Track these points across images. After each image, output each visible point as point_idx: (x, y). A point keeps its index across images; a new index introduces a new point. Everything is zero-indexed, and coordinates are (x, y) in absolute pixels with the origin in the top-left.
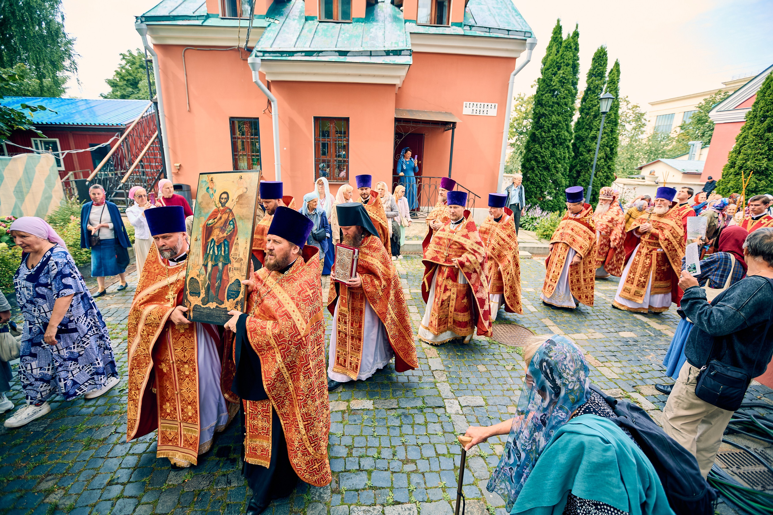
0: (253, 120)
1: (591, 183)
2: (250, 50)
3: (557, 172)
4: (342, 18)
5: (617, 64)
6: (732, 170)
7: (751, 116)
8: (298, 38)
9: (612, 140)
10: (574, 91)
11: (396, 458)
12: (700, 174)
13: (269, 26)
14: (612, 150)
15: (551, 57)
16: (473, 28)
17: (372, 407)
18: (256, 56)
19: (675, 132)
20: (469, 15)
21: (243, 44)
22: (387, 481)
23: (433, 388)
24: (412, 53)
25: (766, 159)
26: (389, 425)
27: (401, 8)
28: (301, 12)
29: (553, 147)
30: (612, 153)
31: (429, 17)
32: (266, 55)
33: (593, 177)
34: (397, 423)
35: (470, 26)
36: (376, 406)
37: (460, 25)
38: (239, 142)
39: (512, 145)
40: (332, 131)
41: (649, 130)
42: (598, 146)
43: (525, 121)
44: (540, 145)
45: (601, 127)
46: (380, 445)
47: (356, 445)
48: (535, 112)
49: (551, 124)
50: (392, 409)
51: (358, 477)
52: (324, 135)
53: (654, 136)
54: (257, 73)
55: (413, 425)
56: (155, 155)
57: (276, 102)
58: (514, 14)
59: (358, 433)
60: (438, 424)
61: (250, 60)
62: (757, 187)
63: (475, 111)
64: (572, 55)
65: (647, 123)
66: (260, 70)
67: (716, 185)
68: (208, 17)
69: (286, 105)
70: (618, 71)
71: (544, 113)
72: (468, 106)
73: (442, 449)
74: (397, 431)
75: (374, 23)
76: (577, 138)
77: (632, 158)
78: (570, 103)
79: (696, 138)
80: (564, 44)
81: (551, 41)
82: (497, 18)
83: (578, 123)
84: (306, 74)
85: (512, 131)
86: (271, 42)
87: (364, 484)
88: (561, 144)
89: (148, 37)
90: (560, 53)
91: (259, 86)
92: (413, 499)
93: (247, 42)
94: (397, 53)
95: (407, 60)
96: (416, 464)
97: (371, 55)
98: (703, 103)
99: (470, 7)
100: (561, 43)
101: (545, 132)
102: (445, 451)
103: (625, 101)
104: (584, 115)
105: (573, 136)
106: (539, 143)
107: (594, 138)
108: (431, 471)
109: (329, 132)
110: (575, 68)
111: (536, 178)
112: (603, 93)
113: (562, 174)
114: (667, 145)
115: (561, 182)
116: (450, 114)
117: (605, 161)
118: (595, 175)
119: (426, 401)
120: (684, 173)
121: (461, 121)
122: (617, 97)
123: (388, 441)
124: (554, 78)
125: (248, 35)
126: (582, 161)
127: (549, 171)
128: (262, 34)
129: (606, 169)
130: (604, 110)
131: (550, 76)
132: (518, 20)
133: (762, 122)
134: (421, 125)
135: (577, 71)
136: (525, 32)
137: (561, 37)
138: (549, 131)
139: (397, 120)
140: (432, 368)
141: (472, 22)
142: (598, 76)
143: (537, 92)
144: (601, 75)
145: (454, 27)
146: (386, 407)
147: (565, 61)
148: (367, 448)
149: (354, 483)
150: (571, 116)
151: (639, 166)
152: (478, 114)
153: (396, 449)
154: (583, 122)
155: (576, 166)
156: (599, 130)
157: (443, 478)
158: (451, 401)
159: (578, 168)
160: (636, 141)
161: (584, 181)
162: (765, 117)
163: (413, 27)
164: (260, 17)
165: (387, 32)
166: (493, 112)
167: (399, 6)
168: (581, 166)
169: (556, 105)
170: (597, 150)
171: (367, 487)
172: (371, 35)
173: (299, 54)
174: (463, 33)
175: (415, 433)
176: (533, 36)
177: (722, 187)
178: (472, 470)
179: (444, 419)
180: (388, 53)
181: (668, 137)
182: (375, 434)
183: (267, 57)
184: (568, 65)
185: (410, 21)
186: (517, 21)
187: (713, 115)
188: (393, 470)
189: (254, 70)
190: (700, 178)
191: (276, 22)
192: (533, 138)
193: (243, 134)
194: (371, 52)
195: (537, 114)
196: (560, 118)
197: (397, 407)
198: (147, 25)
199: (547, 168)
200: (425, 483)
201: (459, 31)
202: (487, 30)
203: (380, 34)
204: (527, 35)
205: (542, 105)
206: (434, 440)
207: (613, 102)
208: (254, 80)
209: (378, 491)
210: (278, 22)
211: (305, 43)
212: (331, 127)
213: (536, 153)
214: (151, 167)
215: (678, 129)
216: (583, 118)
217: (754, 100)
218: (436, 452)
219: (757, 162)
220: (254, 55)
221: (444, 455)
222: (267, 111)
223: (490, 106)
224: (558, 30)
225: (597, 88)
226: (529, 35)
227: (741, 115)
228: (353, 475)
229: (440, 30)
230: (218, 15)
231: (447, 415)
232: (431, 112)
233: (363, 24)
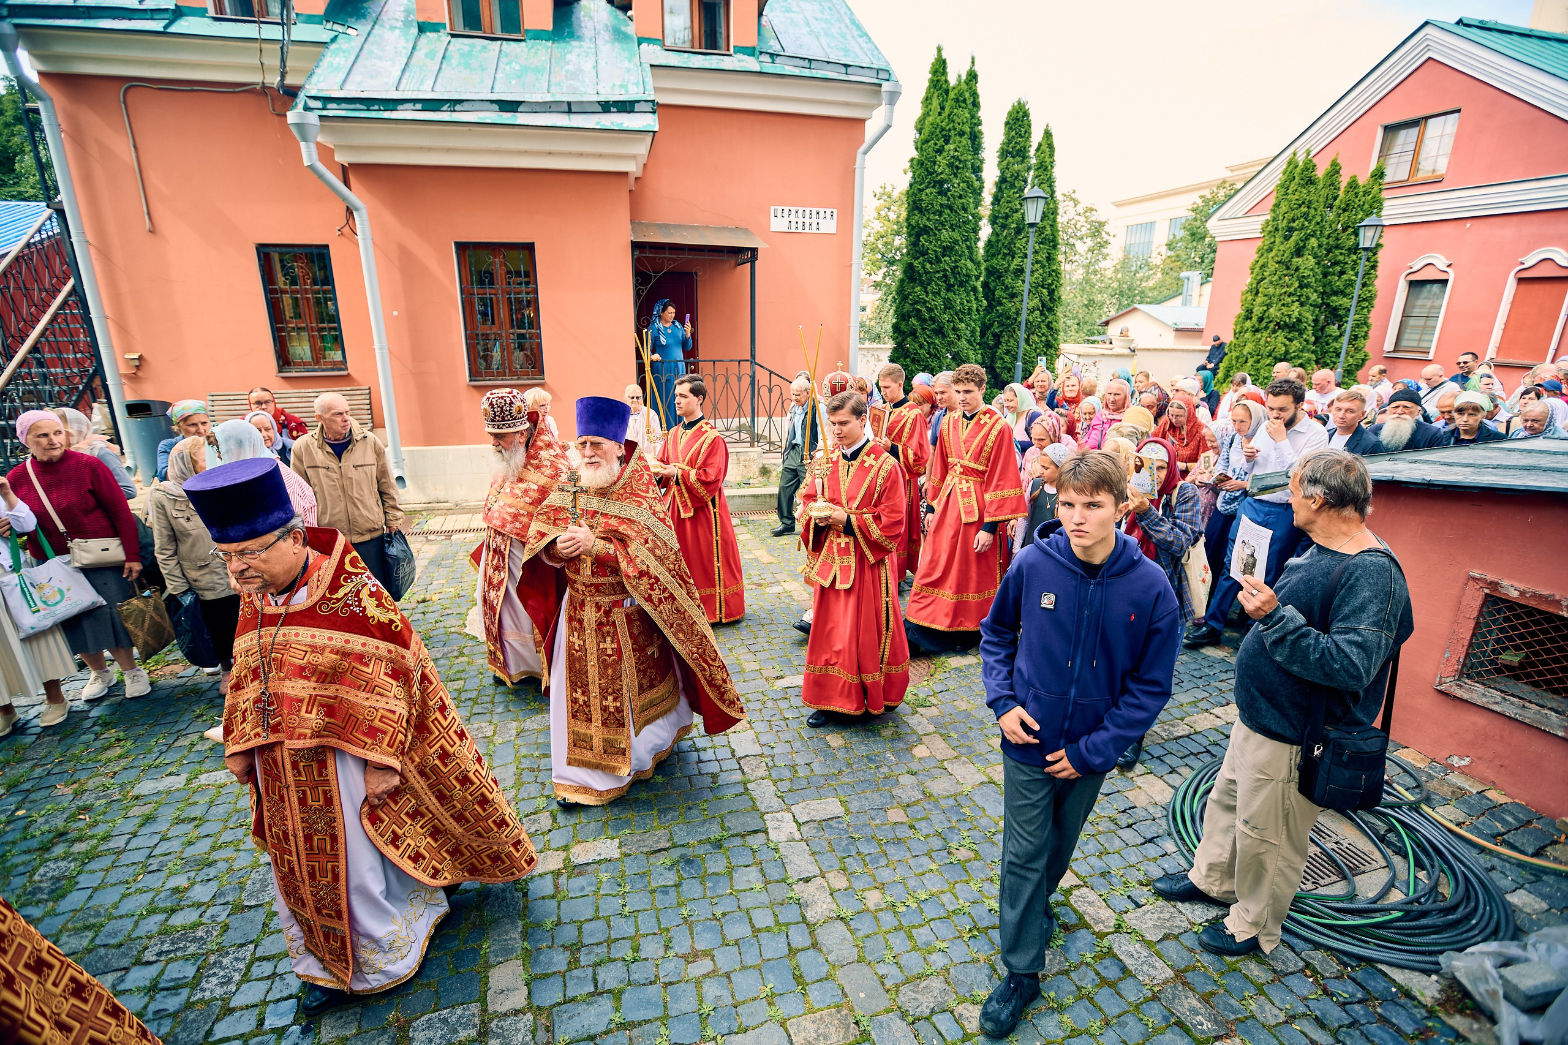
0: (315, 251)
1: (1020, 355)
2: (292, 93)
3: (959, 338)
4: (504, 29)
5: (1048, 134)
6: (1248, 324)
7: (1270, 228)
8: (404, 70)
9: (1050, 275)
10: (977, 184)
11: (671, 953)
12: (1201, 331)
13: (335, 38)
14: (1051, 293)
15: (930, 119)
16: (778, 60)
17: (616, 854)
18: (307, 108)
19: (1159, 254)
20: (767, 33)
21: (274, 80)
22: (656, 1005)
23: (741, 794)
24: (657, 108)
25: (1297, 304)
26: (654, 885)
27: (629, 13)
28: (408, 12)
29: (948, 290)
30: (1052, 300)
31: (688, 32)
32: (329, 106)
33: (1023, 344)
34: (671, 878)
35: (772, 55)
36: (624, 849)
37: (751, 51)
38: (287, 300)
39: (877, 285)
40: (500, 272)
41: (1115, 252)
42: (1026, 287)
43: (897, 238)
44: (925, 286)
45: (1029, 252)
46: (637, 930)
47: (586, 941)
48: (909, 225)
49: (940, 246)
50: (659, 850)
51: (592, 1010)
52: (481, 282)
53: (1125, 264)
54: (313, 146)
55: (702, 879)
56: (72, 334)
57: (364, 212)
58: (856, 33)
59: (590, 914)
60: (753, 868)
61: (292, 117)
62: (1287, 352)
63: (794, 225)
64: (968, 116)
65: (1110, 239)
66: (320, 139)
67: (1226, 350)
68: (178, 13)
69: (389, 218)
70: (1051, 146)
71: (926, 226)
72: (779, 215)
73: (763, 919)
74: (672, 897)
75: (574, 43)
76: (990, 272)
77: (1090, 304)
78: (972, 205)
79: (1192, 266)
80: (952, 95)
81: (929, 88)
82: (823, 40)
83: (989, 243)
84: (430, 150)
85: (874, 258)
86: (342, 76)
87: (606, 1021)
88: (961, 284)
89: (23, 55)
90: (947, 111)
91: (321, 176)
92: (710, 1032)
93: (283, 75)
94: (626, 107)
95: (649, 122)
96: (713, 959)
97: (570, 112)
98: (1199, 202)
99: (770, 15)
100: (947, 92)
101: (931, 263)
102: (769, 921)
103: (1072, 199)
104: (998, 230)
105: (983, 268)
106: (922, 284)
107: (1020, 271)
108: (744, 968)
109: (491, 274)
110: (975, 138)
111: (922, 351)
112: (1029, 186)
113: (969, 342)
114: (1148, 278)
115: (967, 355)
116: (746, 231)
117: (1042, 314)
118: (1027, 341)
119: (727, 824)
120: (1177, 330)
121: (766, 246)
122: (1052, 196)
123: (654, 920)
124: (939, 158)
125: (283, 61)
126: (1001, 315)
127: (944, 336)
128: (318, 59)
129: (1044, 330)
130: (1032, 221)
131: (932, 154)
132: (864, 45)
133: (1287, 238)
134: (687, 256)
135: (980, 145)
136: (878, 70)
137: (946, 81)
138: (938, 261)
139: (635, 246)
140: (739, 754)
141: (775, 48)
142: (1017, 155)
143: (911, 185)
144: (1021, 153)
145: (740, 56)
146: (645, 850)
147: (956, 126)
148: (610, 942)
149: (586, 1023)
150: (976, 230)
151: (1104, 319)
152: (800, 230)
153: (672, 933)
154: (998, 241)
155: (992, 325)
156: (1026, 256)
157: (770, 976)
158: (778, 815)
159: (996, 328)
160: (1095, 272)
161: (1008, 352)
162: (1291, 230)
163: (654, 54)
164: (311, 19)
165: (601, 63)
166: (829, 226)
167: (626, 7)
168: (1001, 324)
169: (947, 211)
170: (1025, 294)
171: (613, 1026)
172: (568, 67)
173: (410, 106)
174: (758, 69)
175: (708, 894)
176: (892, 78)
177: (1234, 354)
178: (824, 949)
179: (765, 855)
180: (606, 107)
181: (1147, 264)
182: (627, 909)
183: (333, 111)
184: (962, 134)
185: (650, 40)
186: (862, 48)
187: (1213, 226)
188: (667, 980)
189: (305, 140)
190: (1201, 337)
191: (350, 31)
192: (910, 275)
193: (294, 282)
194: (569, 103)
195: (914, 228)
196: (956, 235)
197: (668, 845)
198: (16, 26)
199: (940, 332)
200: (733, 995)
201: (751, 63)
202: (806, 63)
203: (588, 66)
204: (882, 75)
205: (921, 211)
206: (747, 901)
207: (1047, 203)
208: (306, 163)
209: (636, 1032)
210: (353, 35)
211: (422, 82)
212: (497, 265)
213: (917, 303)
214: (65, 363)
215: (1164, 250)
216: (998, 235)
217: (1272, 201)
218: (753, 927)
219: (1284, 309)
220: (301, 106)
221: (768, 929)
222: (347, 230)
223: (822, 214)
224: (940, 67)
225: (1017, 178)
226: (886, 76)
227: (1254, 226)
228: (582, 1008)
229: (713, 62)
230: (205, 10)
231: (772, 845)
232: (707, 227)
233: (549, 44)
